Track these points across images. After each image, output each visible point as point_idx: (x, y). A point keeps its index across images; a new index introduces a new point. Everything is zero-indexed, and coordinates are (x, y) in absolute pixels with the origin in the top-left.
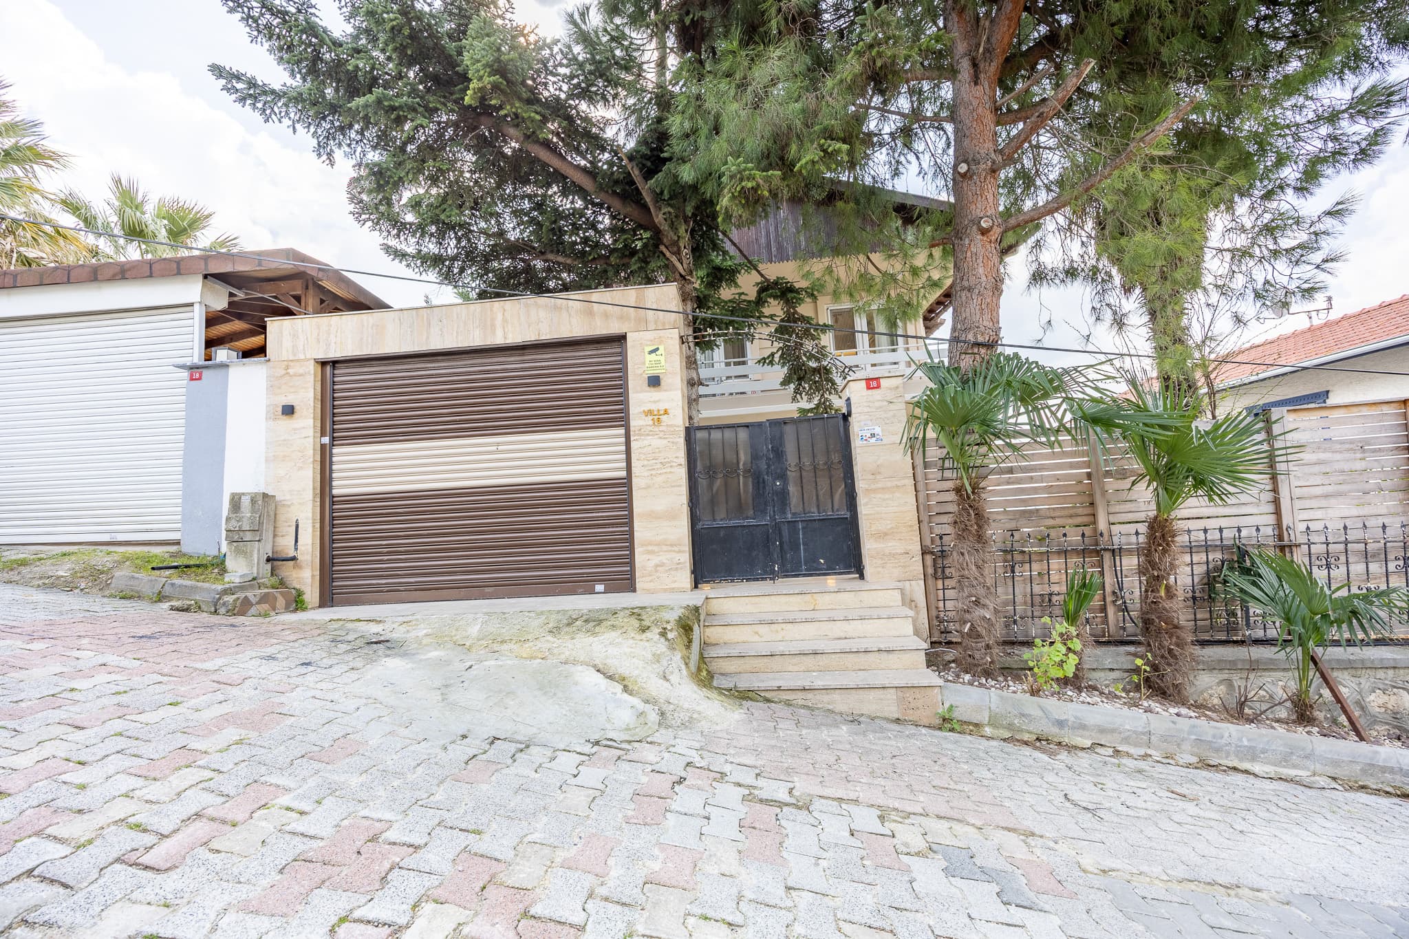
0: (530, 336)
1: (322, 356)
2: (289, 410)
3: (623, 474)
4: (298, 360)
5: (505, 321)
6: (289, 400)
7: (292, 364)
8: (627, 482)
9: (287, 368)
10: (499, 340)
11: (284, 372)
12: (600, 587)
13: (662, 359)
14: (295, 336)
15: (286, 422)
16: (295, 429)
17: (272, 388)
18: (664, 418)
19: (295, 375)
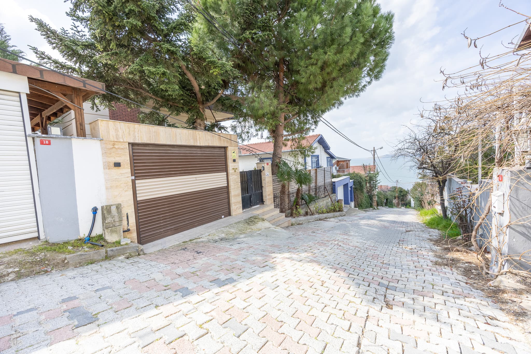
0: (206, 144)
1: (132, 141)
2: (117, 165)
3: (226, 185)
4: (120, 142)
5: (199, 138)
6: (117, 160)
7: (116, 143)
8: (228, 187)
9: (114, 145)
10: (198, 144)
11: (112, 146)
12: (223, 217)
13: (235, 155)
14: (117, 130)
15: (117, 170)
16: (122, 174)
17: (105, 153)
18: (236, 170)
19: (119, 148)
